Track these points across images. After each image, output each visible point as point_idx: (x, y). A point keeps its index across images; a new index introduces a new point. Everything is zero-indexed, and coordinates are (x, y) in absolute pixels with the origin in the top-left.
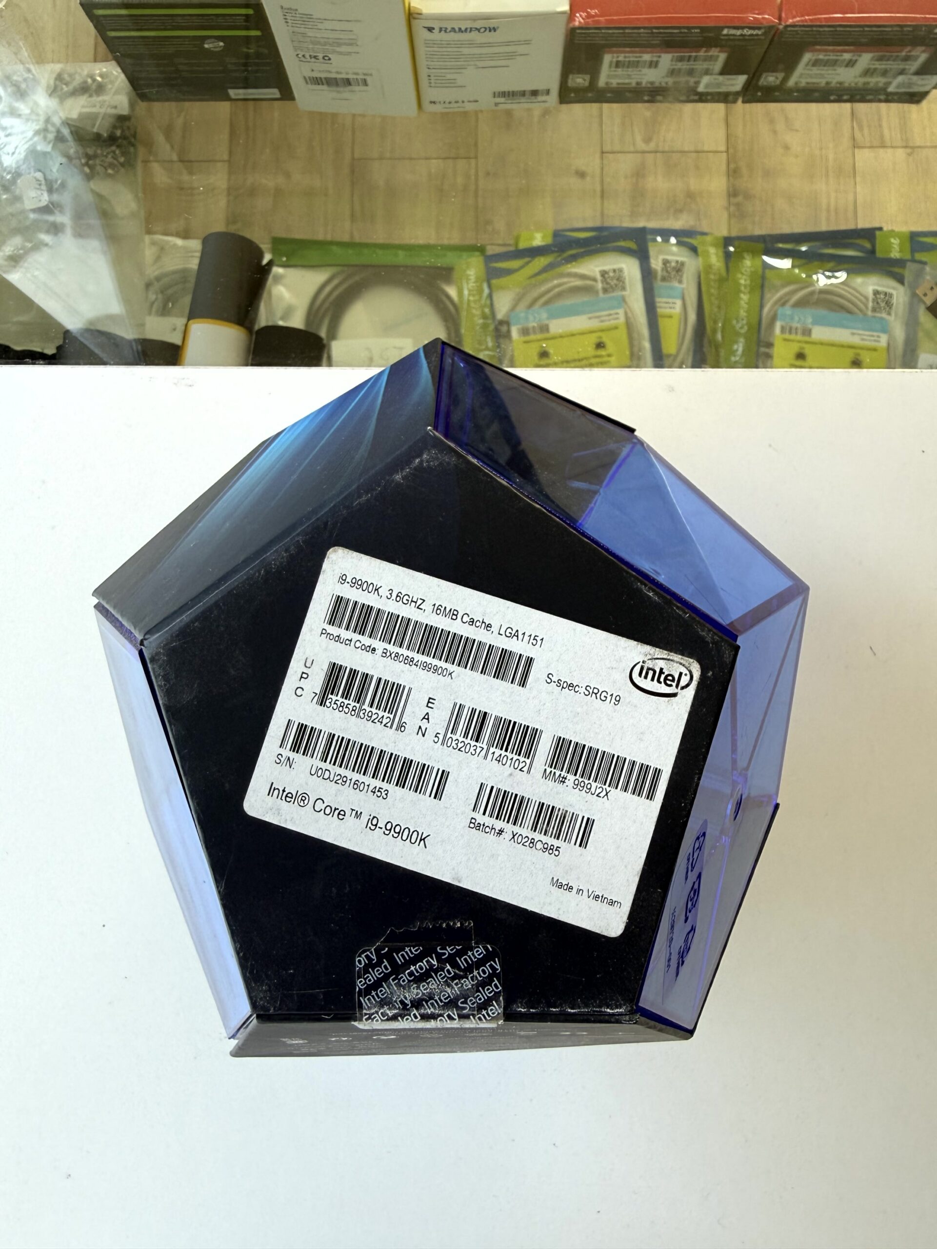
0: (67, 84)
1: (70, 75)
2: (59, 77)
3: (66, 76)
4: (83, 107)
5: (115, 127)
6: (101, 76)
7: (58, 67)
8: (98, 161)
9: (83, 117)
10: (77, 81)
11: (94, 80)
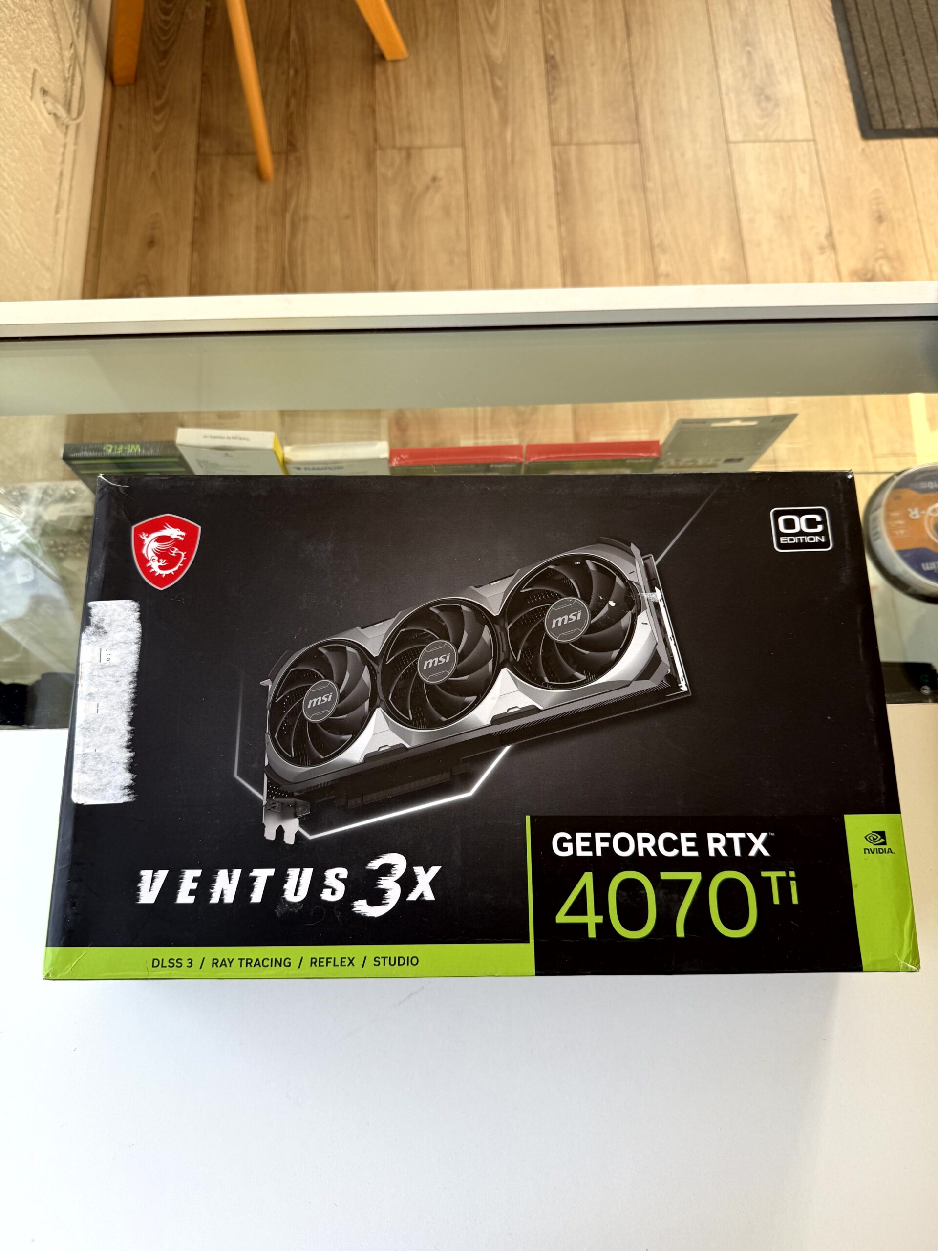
0: (50, 496)
1: (53, 490)
2: (45, 492)
3: (50, 492)
4: (61, 511)
5: (83, 524)
6: (75, 490)
7: (44, 484)
8: (70, 548)
9: (61, 519)
10: (58, 494)
11: (70, 493)
